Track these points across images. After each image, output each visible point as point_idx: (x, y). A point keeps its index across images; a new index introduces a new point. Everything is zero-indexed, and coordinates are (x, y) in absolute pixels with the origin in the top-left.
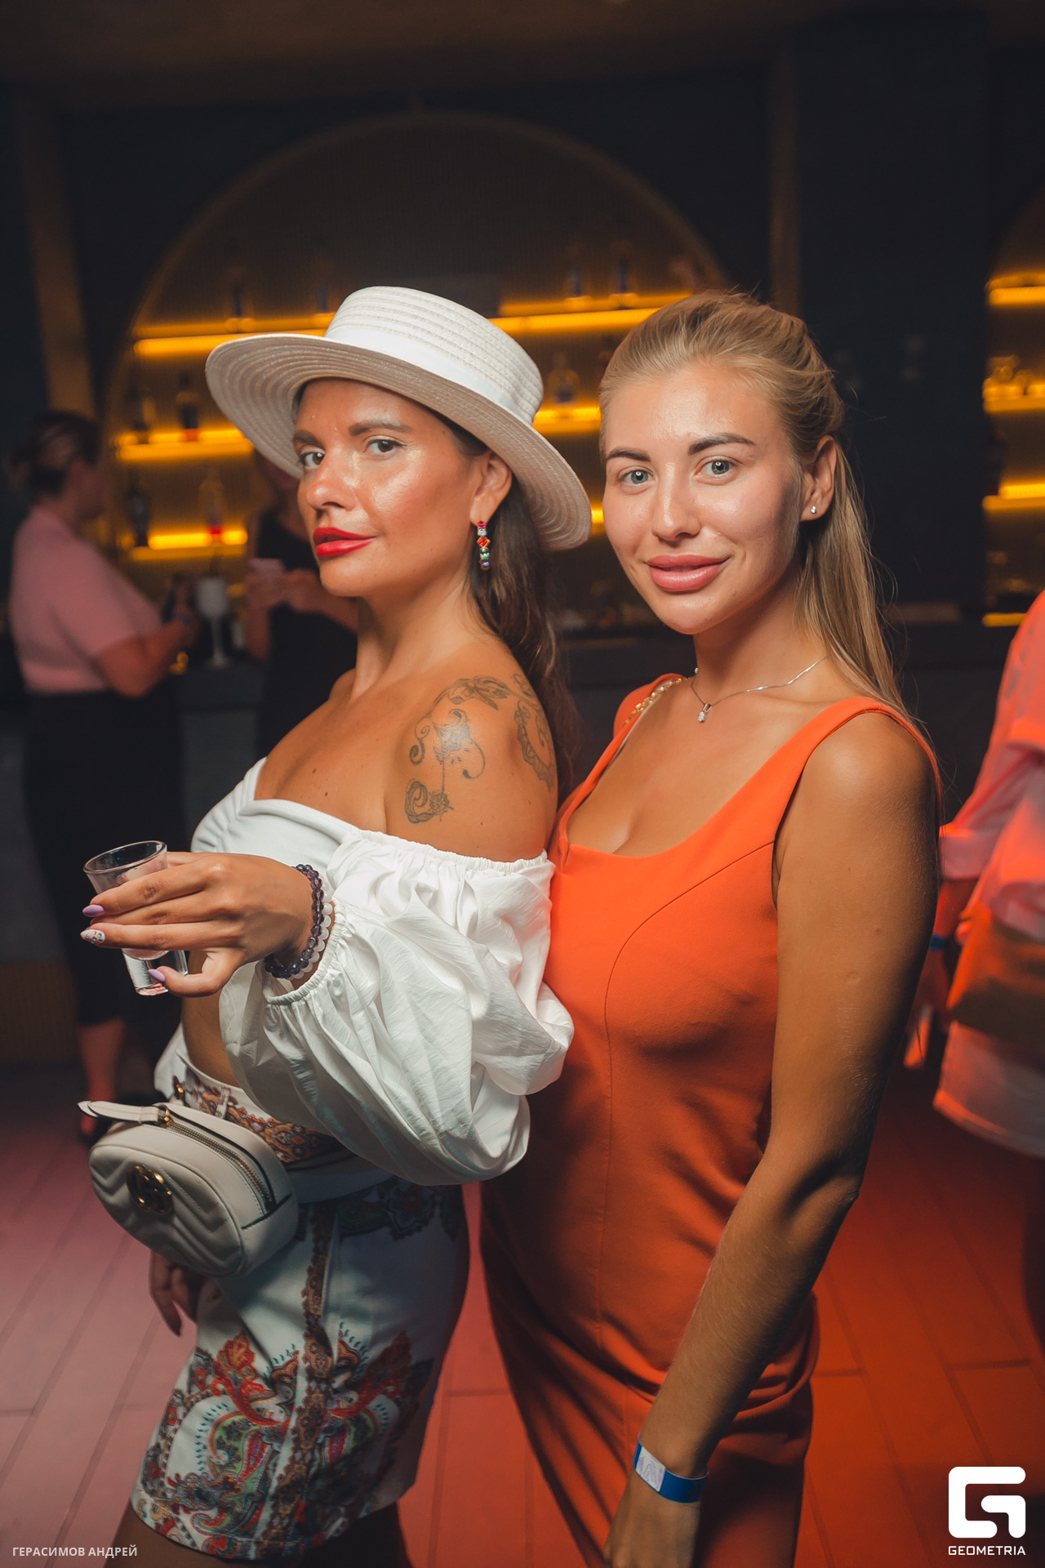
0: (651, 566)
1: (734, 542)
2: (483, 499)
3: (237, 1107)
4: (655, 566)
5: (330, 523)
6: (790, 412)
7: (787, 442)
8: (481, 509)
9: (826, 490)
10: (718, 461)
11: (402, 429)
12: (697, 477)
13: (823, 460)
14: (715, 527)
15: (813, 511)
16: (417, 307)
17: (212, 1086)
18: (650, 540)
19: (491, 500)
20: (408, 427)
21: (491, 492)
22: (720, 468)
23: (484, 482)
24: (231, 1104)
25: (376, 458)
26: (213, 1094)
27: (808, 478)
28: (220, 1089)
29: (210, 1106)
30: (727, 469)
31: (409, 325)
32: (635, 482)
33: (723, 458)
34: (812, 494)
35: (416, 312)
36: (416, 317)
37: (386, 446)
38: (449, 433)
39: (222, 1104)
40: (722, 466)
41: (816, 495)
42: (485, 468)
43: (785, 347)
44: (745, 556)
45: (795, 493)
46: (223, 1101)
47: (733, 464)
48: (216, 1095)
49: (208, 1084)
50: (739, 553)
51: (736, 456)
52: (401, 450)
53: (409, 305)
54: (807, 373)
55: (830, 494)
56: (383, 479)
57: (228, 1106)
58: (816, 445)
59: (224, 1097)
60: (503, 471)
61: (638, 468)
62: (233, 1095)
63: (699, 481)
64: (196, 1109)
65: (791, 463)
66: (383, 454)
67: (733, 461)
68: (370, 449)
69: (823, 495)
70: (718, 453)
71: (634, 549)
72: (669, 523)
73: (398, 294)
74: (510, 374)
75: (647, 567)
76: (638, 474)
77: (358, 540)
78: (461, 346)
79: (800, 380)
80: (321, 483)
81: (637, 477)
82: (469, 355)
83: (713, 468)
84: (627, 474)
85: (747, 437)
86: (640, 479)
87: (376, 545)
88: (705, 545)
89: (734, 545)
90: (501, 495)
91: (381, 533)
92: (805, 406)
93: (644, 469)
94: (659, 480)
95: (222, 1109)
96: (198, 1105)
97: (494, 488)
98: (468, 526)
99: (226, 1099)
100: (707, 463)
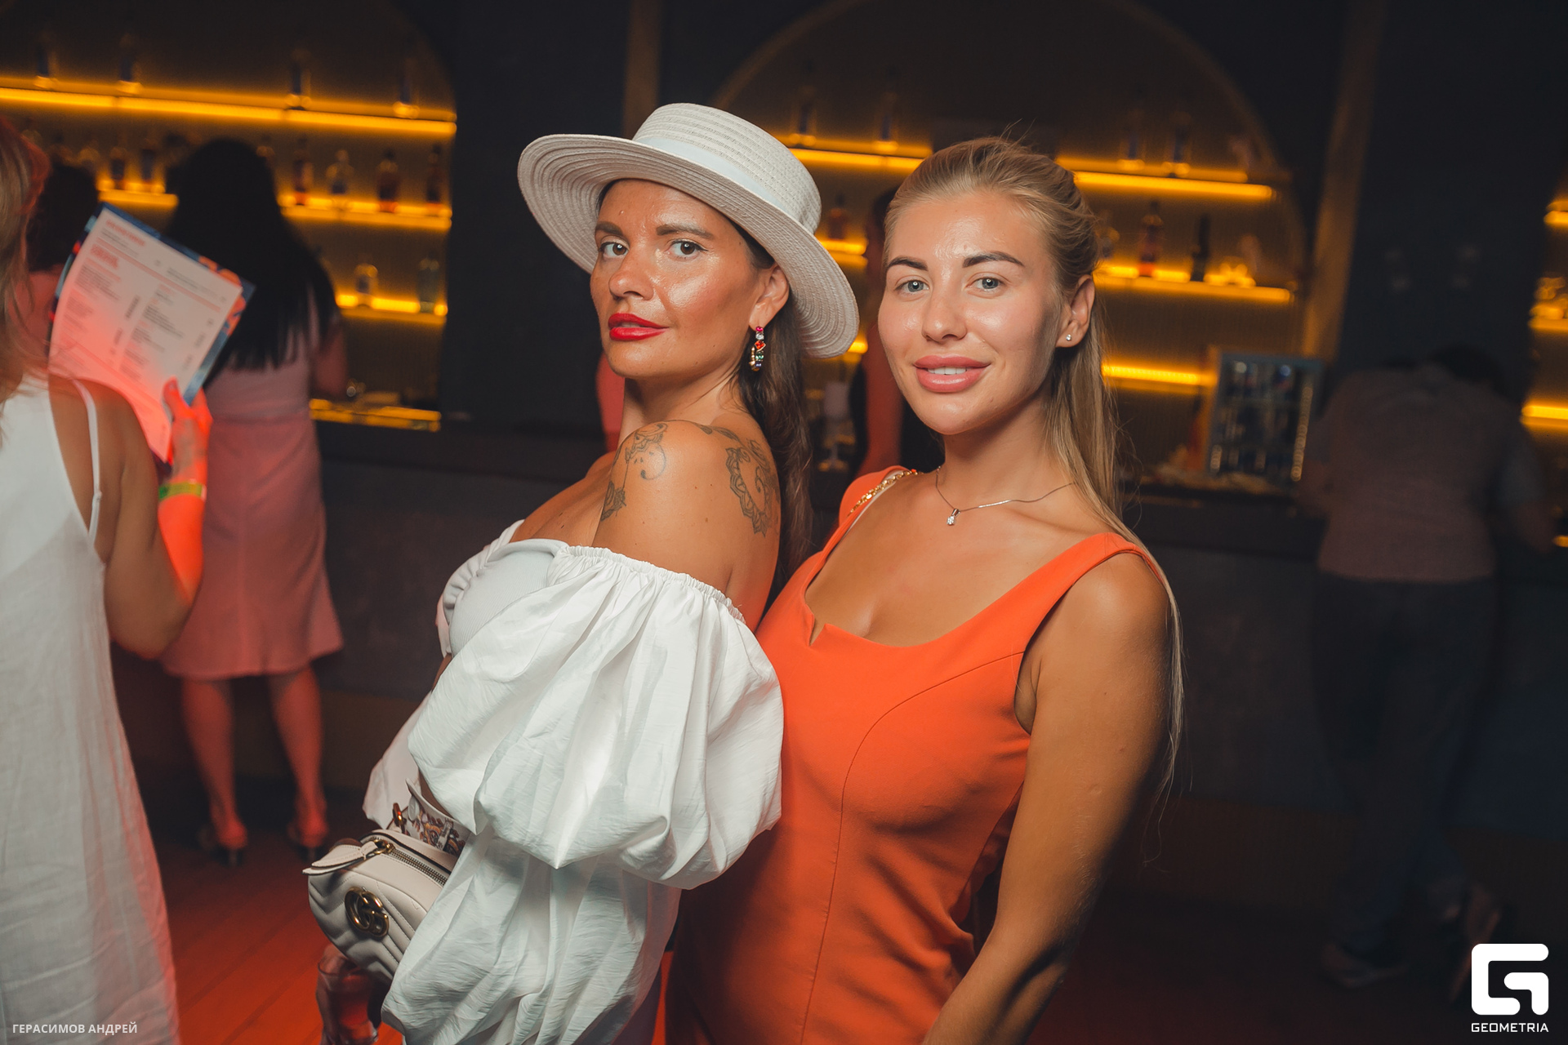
0: (918, 368)
1: (996, 351)
2: (763, 307)
3: (458, 839)
4: (922, 367)
5: (629, 310)
6: (1058, 244)
7: (1053, 271)
8: (760, 316)
9: (1082, 323)
10: (988, 278)
11: (707, 235)
12: (967, 289)
13: (1081, 294)
14: (979, 334)
15: (1069, 338)
16: (729, 129)
17: (436, 818)
18: (920, 341)
19: (770, 309)
20: (712, 235)
21: (770, 302)
22: (989, 284)
23: (765, 291)
24: (452, 836)
25: (678, 258)
26: (437, 825)
27: (1067, 307)
28: (443, 822)
29: (431, 837)
30: (996, 285)
31: (721, 144)
32: (911, 290)
33: (993, 276)
34: (1070, 323)
35: (728, 134)
36: (728, 138)
37: (689, 248)
38: (744, 244)
39: (444, 836)
40: (991, 283)
41: (1073, 324)
42: (767, 281)
43: (1059, 188)
44: (1004, 365)
45: (1055, 318)
46: (445, 832)
47: (1001, 282)
48: (439, 827)
49: (432, 814)
50: (999, 361)
51: (1003, 274)
52: (701, 254)
53: (722, 126)
54: (1076, 213)
55: (1086, 327)
56: (682, 279)
57: (449, 838)
58: (1077, 280)
59: (447, 829)
60: (783, 285)
61: (915, 278)
62: (454, 828)
63: (969, 293)
64: (416, 838)
65: (1054, 290)
66: (685, 256)
67: (1002, 279)
68: (672, 249)
69: (1080, 326)
70: (990, 269)
71: (905, 352)
72: (938, 327)
73: (713, 114)
74: (801, 200)
75: (914, 369)
76: (915, 284)
77: (651, 328)
78: (765, 169)
79: (1070, 218)
80: (625, 273)
81: (914, 286)
82: (770, 178)
83: (983, 283)
84: (904, 284)
85: (1016, 258)
86: (916, 288)
87: (668, 335)
88: (970, 348)
89: (996, 353)
90: (779, 305)
91: (675, 325)
92: (1072, 241)
93: (921, 280)
94: (933, 289)
95: (443, 840)
96: (419, 834)
97: (774, 299)
98: (746, 328)
99: (448, 832)
100: (978, 280)
